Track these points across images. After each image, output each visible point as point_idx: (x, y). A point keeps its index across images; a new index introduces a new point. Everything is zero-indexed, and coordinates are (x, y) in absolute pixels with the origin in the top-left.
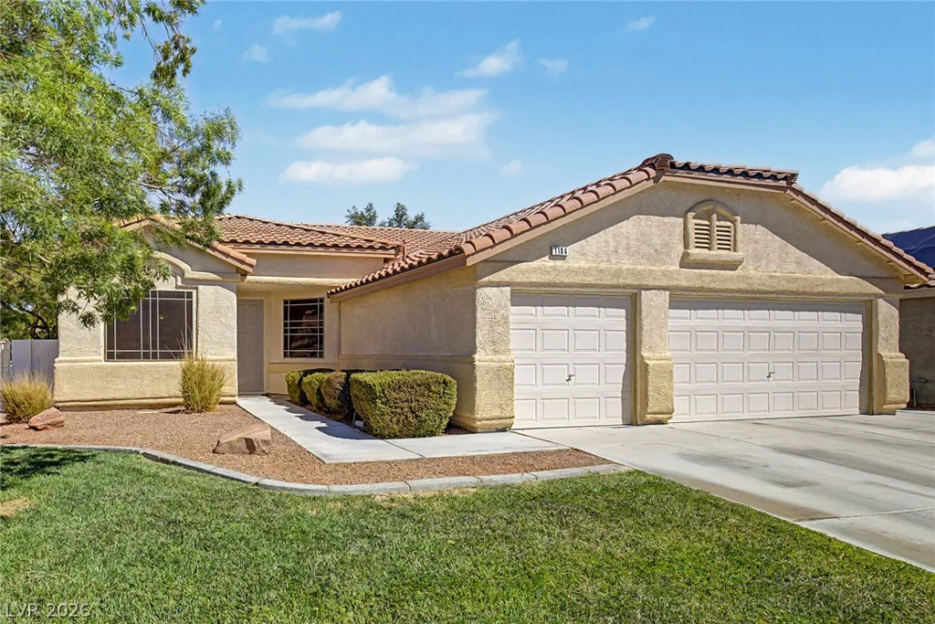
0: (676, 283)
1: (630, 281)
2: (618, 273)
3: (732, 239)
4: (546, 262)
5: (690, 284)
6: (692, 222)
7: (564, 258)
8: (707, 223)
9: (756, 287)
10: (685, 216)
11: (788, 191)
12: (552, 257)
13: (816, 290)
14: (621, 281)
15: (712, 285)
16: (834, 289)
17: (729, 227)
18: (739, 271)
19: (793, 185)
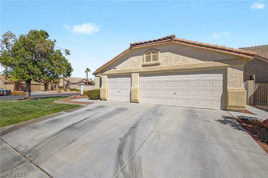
0: (140, 71)
1: (128, 72)
2: (126, 70)
3: (157, 58)
4: (112, 70)
5: (144, 71)
6: (145, 56)
7: (116, 69)
8: (150, 55)
9: (165, 69)
10: (143, 55)
11: (172, 41)
12: (114, 69)
13: (190, 68)
14: (127, 72)
15: (150, 70)
16: (200, 66)
17: (157, 55)
18: (160, 66)
19: (174, 39)
